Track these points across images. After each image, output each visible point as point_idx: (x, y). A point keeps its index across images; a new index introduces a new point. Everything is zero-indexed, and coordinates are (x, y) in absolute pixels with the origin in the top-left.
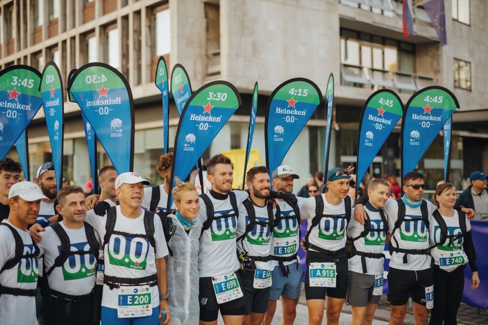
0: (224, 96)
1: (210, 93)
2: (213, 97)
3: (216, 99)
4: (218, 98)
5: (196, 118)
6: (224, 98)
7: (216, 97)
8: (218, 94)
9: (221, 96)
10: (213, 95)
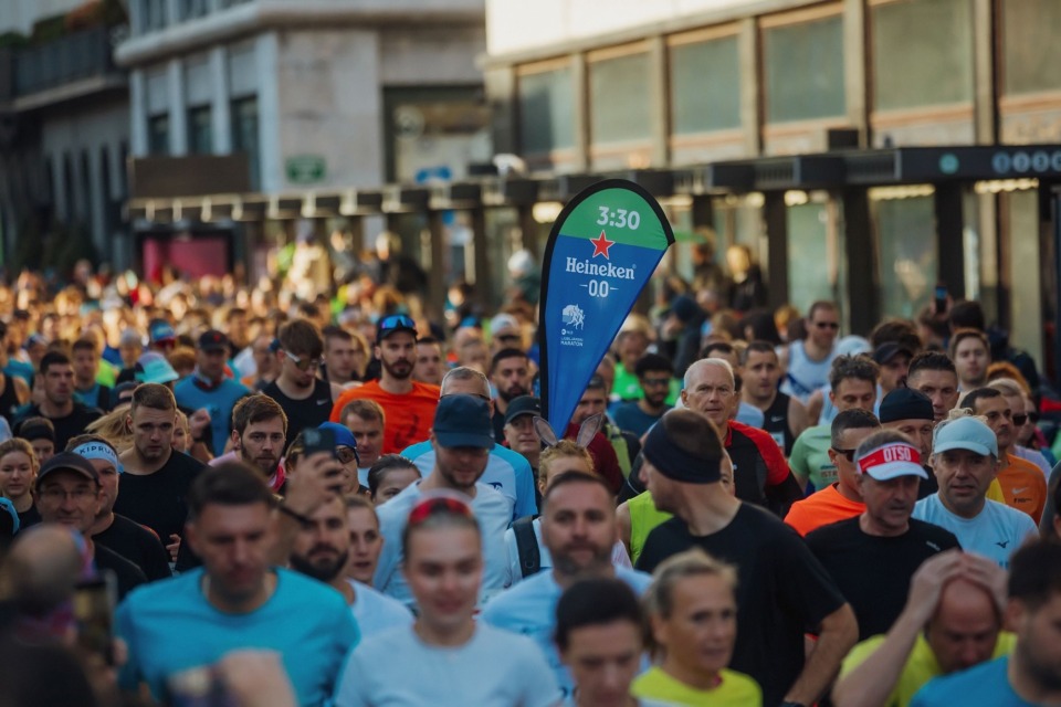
0: (634, 217)
1: (601, 208)
2: (610, 219)
3: (617, 224)
4: (620, 221)
5: (578, 269)
6: (633, 223)
7: (617, 219)
8: (619, 211)
9: (626, 217)
10: (608, 214)
